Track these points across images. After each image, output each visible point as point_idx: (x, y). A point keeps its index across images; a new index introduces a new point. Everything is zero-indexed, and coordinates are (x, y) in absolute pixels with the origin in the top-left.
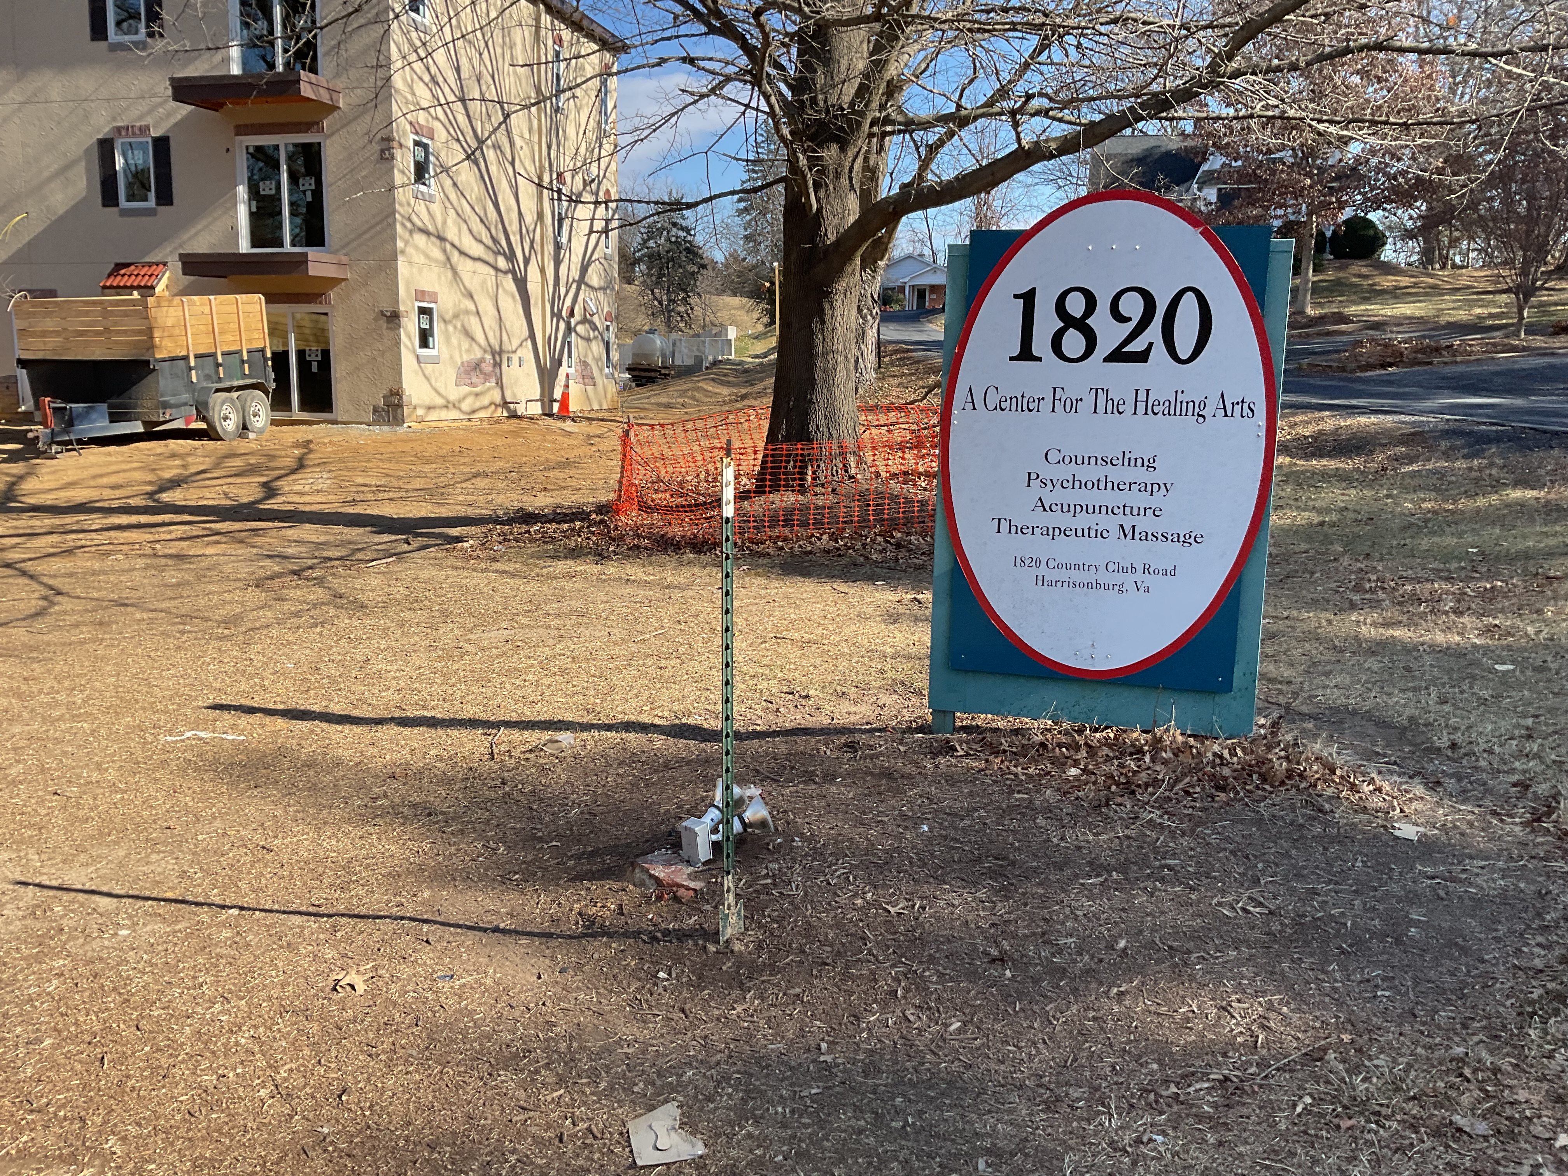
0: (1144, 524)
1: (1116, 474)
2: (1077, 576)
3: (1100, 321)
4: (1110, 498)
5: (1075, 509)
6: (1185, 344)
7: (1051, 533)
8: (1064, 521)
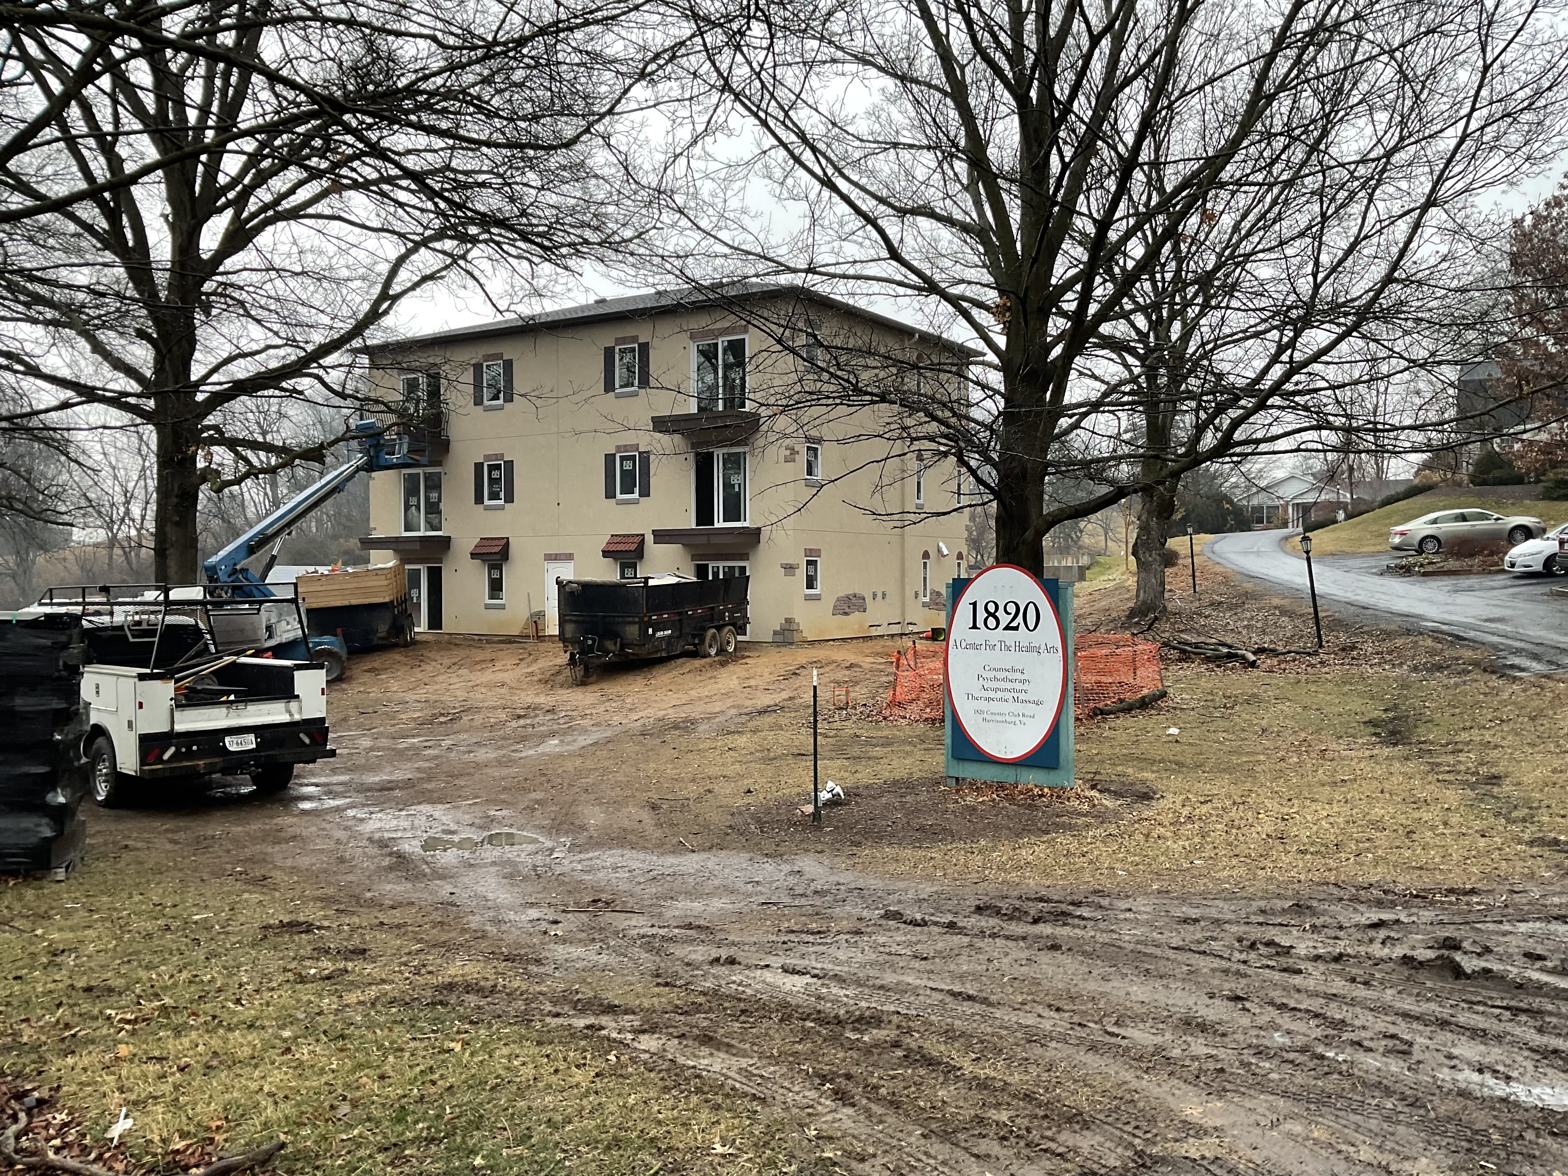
0: (1022, 696)
1: (1010, 676)
2: (999, 718)
3: (1000, 614)
4: (1009, 685)
5: (996, 690)
6: (1031, 624)
7: (988, 699)
8: (992, 694)
